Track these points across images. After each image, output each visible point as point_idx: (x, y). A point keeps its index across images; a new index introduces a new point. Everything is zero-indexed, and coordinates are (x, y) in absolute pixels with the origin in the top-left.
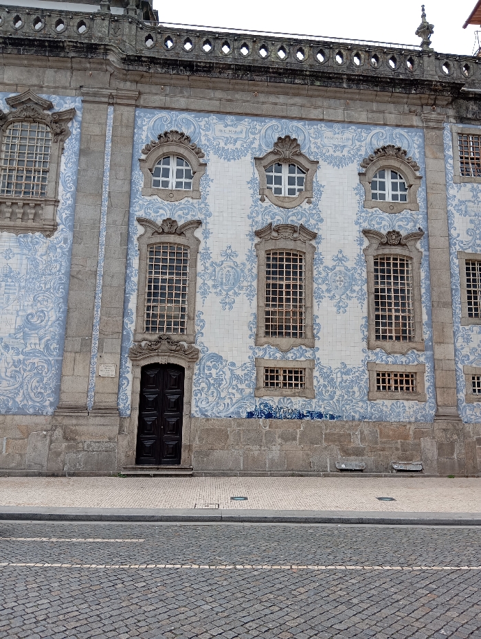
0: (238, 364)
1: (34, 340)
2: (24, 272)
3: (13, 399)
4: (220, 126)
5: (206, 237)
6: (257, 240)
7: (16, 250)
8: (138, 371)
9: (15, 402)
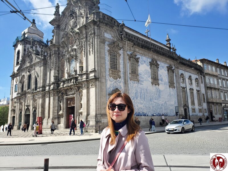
2: (174, 94)
4: (185, 73)
6: (190, 90)
7: (173, 91)
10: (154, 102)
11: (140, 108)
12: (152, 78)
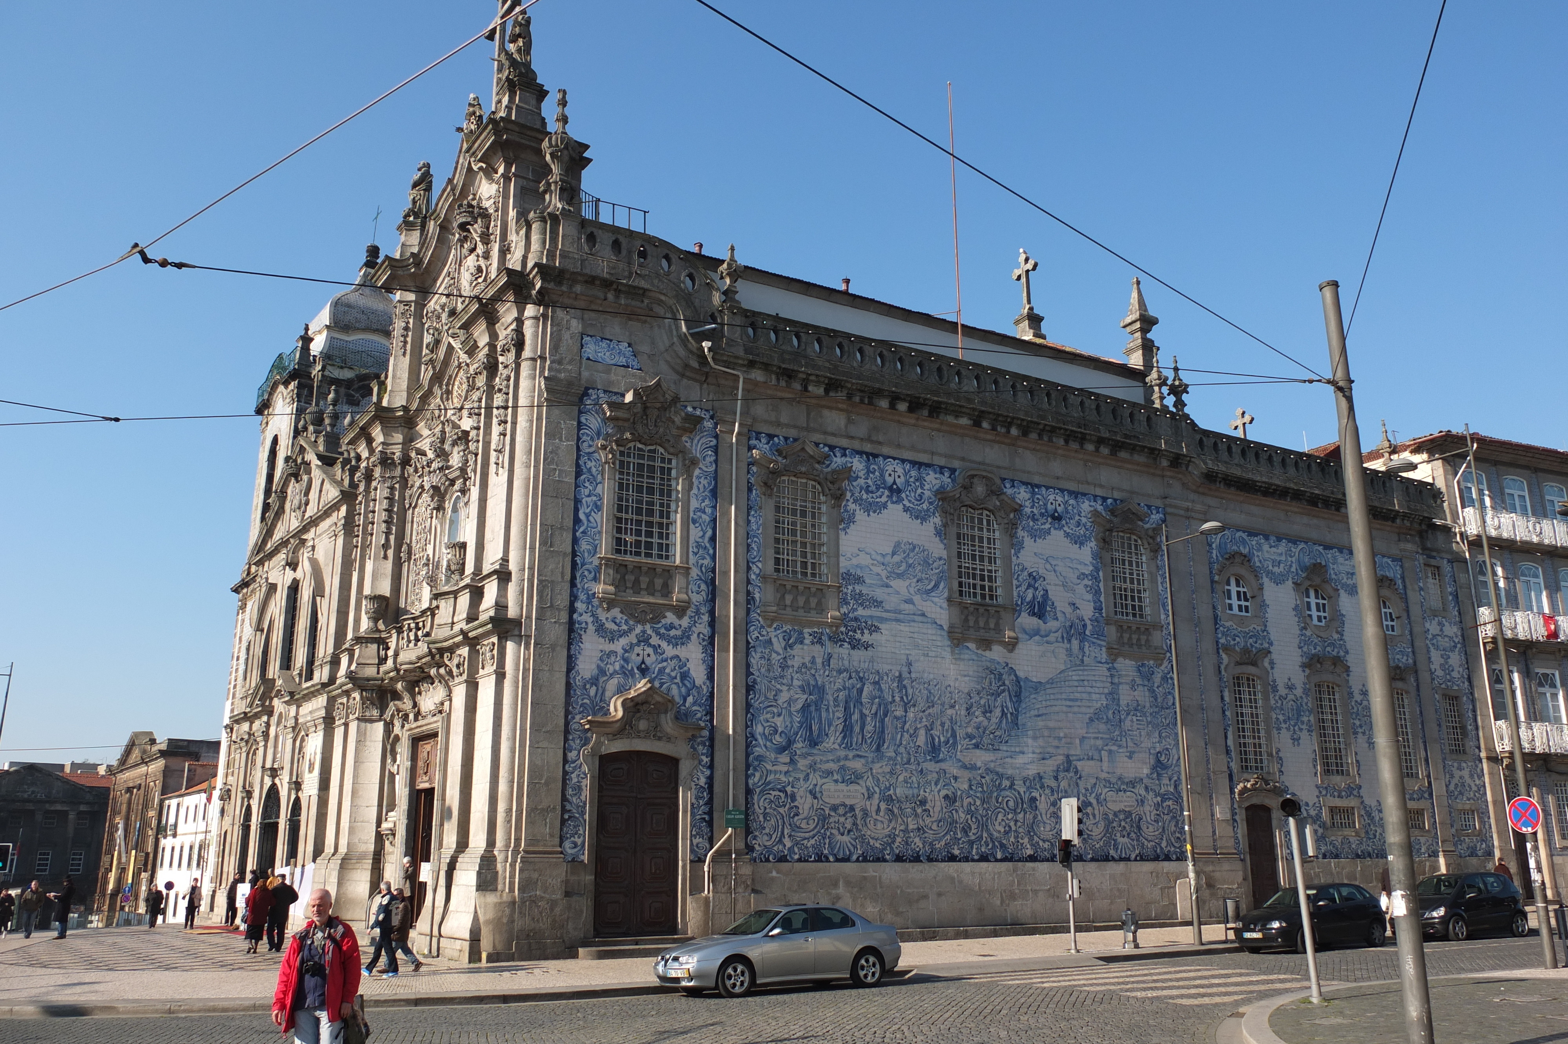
0: (1311, 804)
1: (1165, 781)
2: (1148, 705)
3: (1159, 844)
4: (1266, 547)
5: (1272, 668)
6: (1307, 671)
7: (1139, 681)
8: (1244, 811)
9: (1161, 848)
10: (965, 767)
11: (834, 808)
12: (949, 600)
